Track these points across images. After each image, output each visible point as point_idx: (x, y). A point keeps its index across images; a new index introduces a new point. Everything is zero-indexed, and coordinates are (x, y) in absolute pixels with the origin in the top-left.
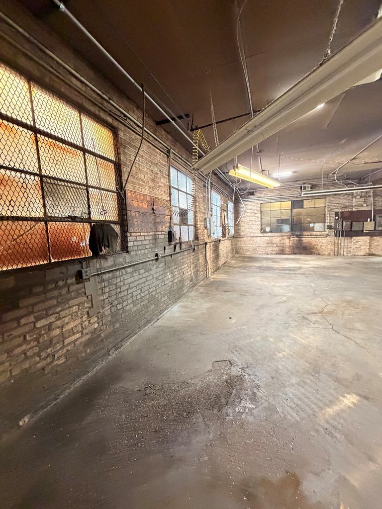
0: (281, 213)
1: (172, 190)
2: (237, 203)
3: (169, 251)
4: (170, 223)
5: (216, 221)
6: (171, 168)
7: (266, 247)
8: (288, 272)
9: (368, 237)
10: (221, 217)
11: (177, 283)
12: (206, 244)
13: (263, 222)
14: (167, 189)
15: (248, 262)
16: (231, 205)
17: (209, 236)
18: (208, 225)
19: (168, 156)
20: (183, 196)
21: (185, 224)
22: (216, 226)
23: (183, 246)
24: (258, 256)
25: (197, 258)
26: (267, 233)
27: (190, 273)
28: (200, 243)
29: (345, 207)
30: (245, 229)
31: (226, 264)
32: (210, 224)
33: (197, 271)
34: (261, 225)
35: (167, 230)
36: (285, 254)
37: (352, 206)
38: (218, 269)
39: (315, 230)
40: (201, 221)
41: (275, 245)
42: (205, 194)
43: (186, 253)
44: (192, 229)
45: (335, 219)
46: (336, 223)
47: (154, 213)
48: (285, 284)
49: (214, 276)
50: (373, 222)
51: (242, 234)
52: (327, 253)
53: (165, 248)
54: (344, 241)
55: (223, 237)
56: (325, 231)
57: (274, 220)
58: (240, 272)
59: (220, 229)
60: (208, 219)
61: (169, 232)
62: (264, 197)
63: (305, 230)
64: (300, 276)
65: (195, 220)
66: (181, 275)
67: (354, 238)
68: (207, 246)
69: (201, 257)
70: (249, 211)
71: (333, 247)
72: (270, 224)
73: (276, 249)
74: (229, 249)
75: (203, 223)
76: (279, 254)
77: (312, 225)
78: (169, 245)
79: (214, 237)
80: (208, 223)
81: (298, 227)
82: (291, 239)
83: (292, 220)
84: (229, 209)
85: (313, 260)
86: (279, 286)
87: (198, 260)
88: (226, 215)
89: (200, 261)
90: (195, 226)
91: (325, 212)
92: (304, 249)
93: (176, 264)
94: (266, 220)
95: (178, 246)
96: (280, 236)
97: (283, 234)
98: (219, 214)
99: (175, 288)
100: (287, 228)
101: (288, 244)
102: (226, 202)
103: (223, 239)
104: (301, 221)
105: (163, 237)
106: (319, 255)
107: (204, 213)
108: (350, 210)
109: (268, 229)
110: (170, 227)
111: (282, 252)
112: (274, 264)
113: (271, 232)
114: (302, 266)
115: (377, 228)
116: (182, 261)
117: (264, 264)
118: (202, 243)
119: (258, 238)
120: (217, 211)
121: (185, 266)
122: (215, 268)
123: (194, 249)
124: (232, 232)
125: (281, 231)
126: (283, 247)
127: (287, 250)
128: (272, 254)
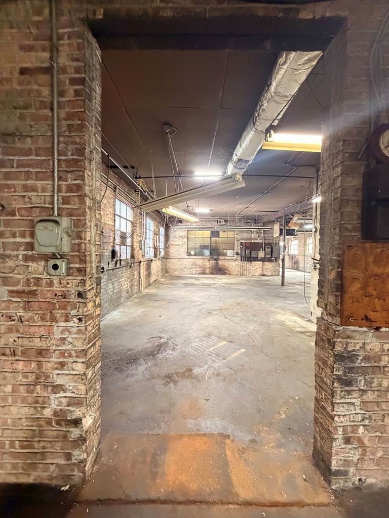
0: (203, 240)
1: (116, 216)
2: (167, 228)
3: (111, 266)
4: (114, 243)
5: (149, 243)
6: (116, 199)
7: (191, 268)
8: (205, 287)
9: (261, 262)
10: (154, 240)
11: (116, 293)
12: (140, 262)
13: (189, 247)
14: (112, 216)
15: (176, 280)
16: (162, 230)
17: (143, 256)
18: (143, 247)
19: (114, 191)
20: (123, 222)
21: (124, 245)
22: (149, 247)
23: (123, 263)
24: (184, 275)
25: (132, 274)
26: (192, 255)
27: (126, 286)
28: (136, 261)
29: (247, 239)
30: (173, 252)
31: (156, 281)
32: (144, 245)
33: (132, 285)
34: (188, 249)
35: (111, 249)
36: (206, 274)
37: (251, 239)
38: (149, 285)
39: (228, 255)
40: (136, 243)
41: (198, 266)
42: (141, 220)
43: (124, 269)
44: (129, 249)
45: (241, 248)
46: (241, 251)
47: (102, 235)
48: (201, 294)
49: (147, 291)
50: (264, 252)
51: (172, 255)
52: (236, 274)
53: (109, 263)
54: (247, 264)
55: (154, 257)
56: (234, 256)
57: (198, 245)
58: (168, 287)
59: (152, 251)
60: (143, 242)
61: (112, 251)
62: (190, 225)
63: (221, 255)
64: (213, 289)
65: (133, 242)
66: (120, 286)
67: (253, 262)
68: (141, 264)
69: (136, 273)
70: (178, 236)
71: (239, 269)
72: (194, 249)
73: (199, 270)
74: (160, 268)
75: (138, 244)
76: (201, 274)
77: (225, 251)
78: (112, 261)
79: (147, 257)
80: (143, 244)
81: (216, 253)
82: (211, 262)
83: (211, 246)
84: (160, 233)
85: (226, 279)
86: (198, 296)
87: (133, 275)
88: (157, 238)
89: (135, 277)
90: (132, 247)
91: (234, 242)
92: (219, 270)
93: (116, 277)
94: (191, 245)
95: (118, 262)
96: (202, 259)
97: (204, 257)
98: (152, 238)
99: (115, 297)
100: (207, 252)
101: (208, 266)
102: (158, 227)
103: (155, 259)
104: (217, 248)
105: (108, 254)
106: (230, 275)
107: (140, 236)
108: (250, 242)
109: (193, 253)
110: (114, 246)
111: (203, 272)
112: (196, 281)
113: (195, 255)
114: (216, 282)
115: (266, 256)
116: (121, 275)
117: (189, 281)
118: (137, 261)
119: (185, 260)
120: (150, 235)
121: (123, 279)
122: (147, 284)
123: (131, 266)
124: (163, 253)
125: (203, 255)
126: (204, 268)
127: (208, 271)
128: (196, 274)
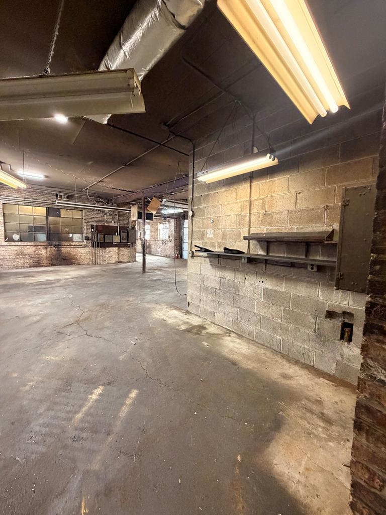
0: (34, 219)
7: (14, 259)
8: (44, 286)
9: (117, 248)
24: (1, 271)
26: (15, 241)
29: (99, 221)
34: (5, 231)
36: (42, 266)
37: (104, 221)
39: (74, 240)
41: (27, 257)
45: (92, 231)
46: (92, 235)
50: (119, 236)
52: (86, 263)
54: (100, 251)
56: (83, 242)
57: (25, 226)
62: (8, 196)
63: (64, 240)
64: (58, 289)
67: (107, 248)
71: (91, 257)
72: (19, 231)
73: (30, 261)
76: (33, 267)
77: (71, 235)
81: (55, 237)
82: (49, 249)
83: (49, 228)
86: (32, 305)
91: (82, 224)
92: (66, 260)
94: (13, 225)
96: (34, 246)
97: (38, 244)
100: (42, 237)
101: (45, 255)
104: (58, 230)
106: (79, 264)
108: (102, 224)
109: (16, 237)
111: (38, 264)
112: (26, 279)
113: (21, 240)
115: (122, 241)
117: (12, 280)
119: (2, 248)
125: (35, 240)
126: (39, 258)
127: (44, 261)
128: (24, 267)
